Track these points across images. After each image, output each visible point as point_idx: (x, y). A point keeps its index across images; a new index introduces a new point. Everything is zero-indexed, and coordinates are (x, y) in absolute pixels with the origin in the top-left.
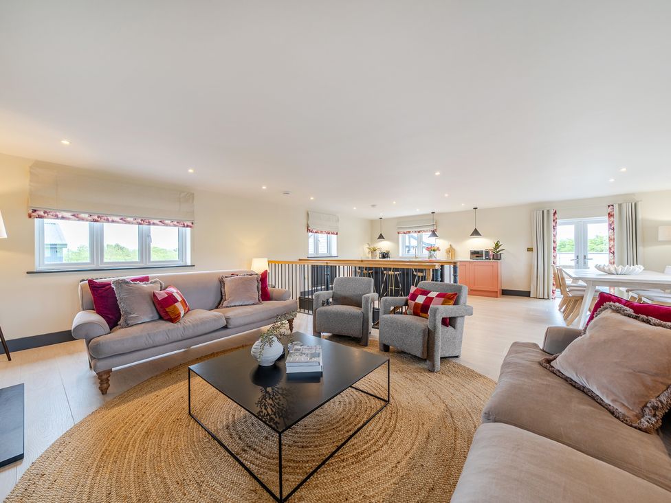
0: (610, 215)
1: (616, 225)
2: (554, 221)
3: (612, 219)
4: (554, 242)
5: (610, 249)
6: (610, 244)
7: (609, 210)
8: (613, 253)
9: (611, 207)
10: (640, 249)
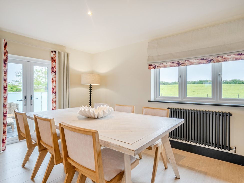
0: (53, 60)
1: (57, 69)
2: (5, 54)
3: (54, 63)
4: (5, 80)
5: (53, 89)
6: (53, 85)
7: (53, 55)
8: (55, 93)
9: (54, 53)
10: (70, 90)
